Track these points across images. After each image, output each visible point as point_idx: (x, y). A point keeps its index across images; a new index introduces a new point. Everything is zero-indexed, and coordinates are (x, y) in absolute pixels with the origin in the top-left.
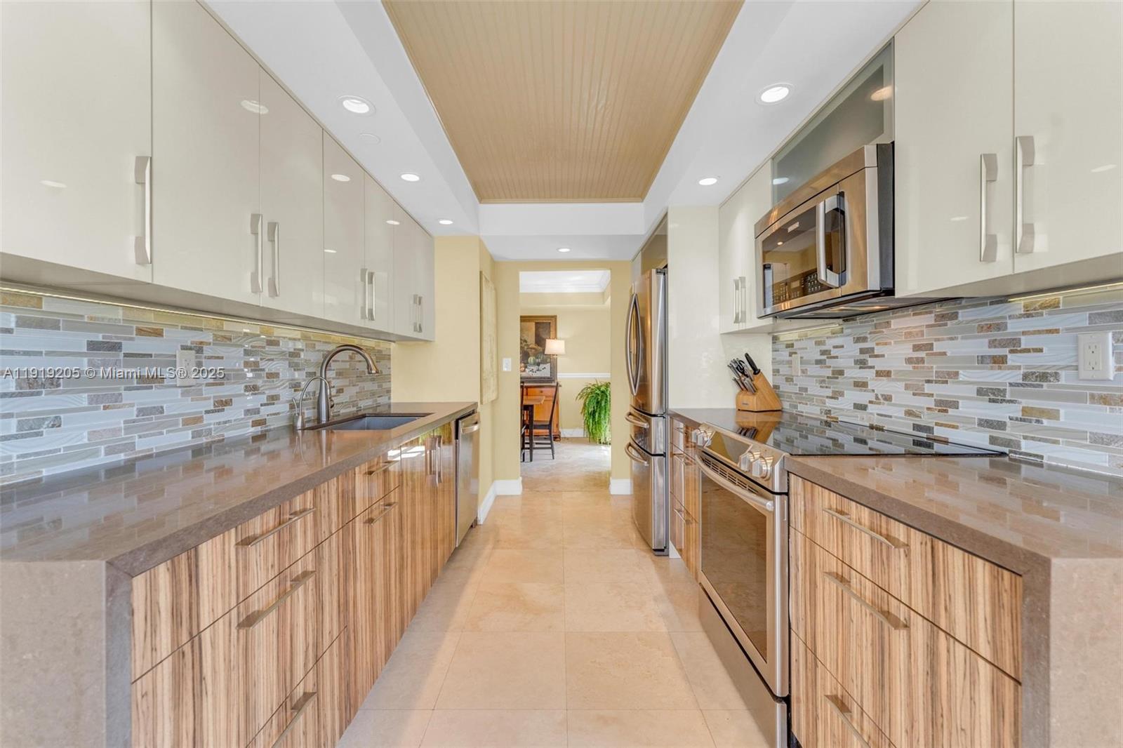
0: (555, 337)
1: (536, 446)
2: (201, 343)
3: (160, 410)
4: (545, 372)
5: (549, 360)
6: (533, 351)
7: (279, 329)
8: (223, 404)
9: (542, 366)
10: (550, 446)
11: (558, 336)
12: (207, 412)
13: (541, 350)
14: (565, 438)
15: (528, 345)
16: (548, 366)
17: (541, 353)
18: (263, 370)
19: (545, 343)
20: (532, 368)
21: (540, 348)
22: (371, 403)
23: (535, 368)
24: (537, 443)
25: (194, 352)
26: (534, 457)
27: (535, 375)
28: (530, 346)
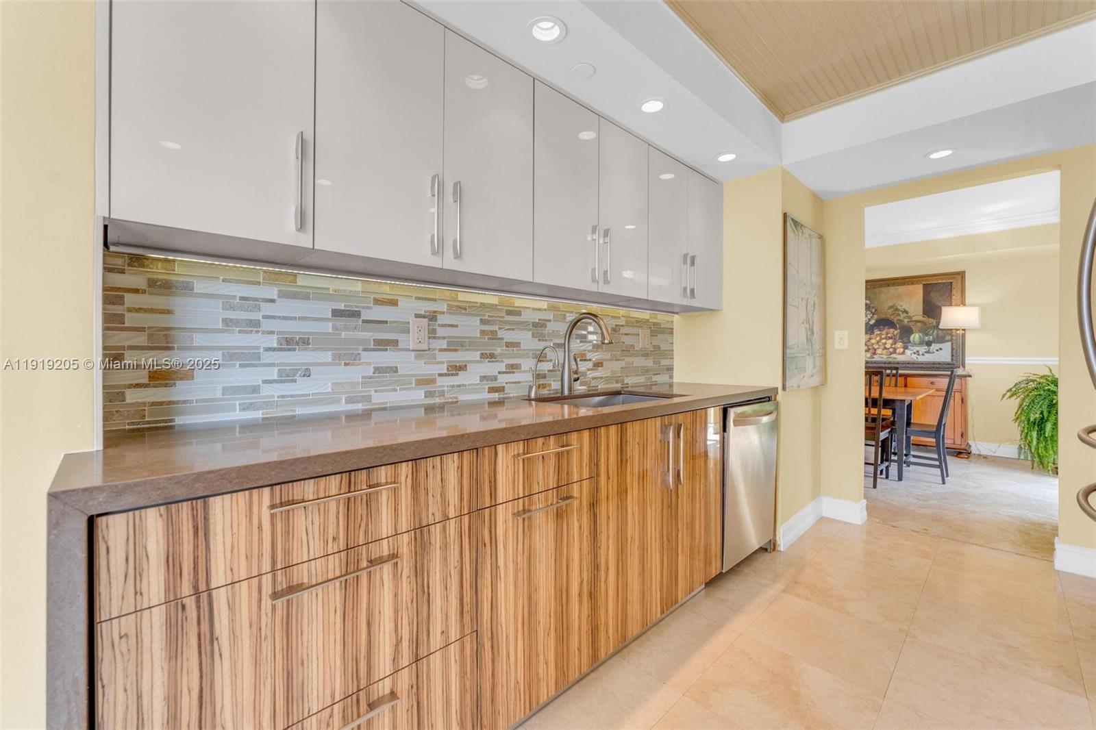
0: (963, 303)
1: (912, 460)
2: (435, 312)
3: (395, 370)
4: (942, 353)
5: (948, 337)
6: (919, 324)
7: (520, 300)
8: (456, 369)
9: (934, 347)
10: (937, 463)
11: (968, 300)
12: (441, 375)
13: (934, 324)
14: (979, 455)
15: (910, 317)
16: (947, 347)
17: (934, 327)
18: (502, 339)
19: (941, 311)
20: (917, 348)
21: (932, 321)
22: (643, 380)
23: (923, 349)
24: (914, 456)
25: (427, 319)
26: (905, 474)
27: (921, 359)
28: (914, 319)
